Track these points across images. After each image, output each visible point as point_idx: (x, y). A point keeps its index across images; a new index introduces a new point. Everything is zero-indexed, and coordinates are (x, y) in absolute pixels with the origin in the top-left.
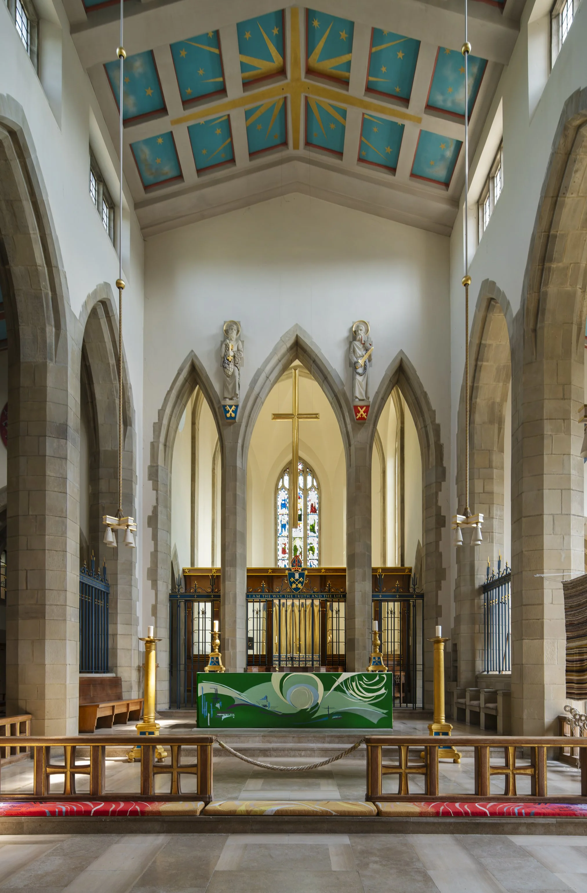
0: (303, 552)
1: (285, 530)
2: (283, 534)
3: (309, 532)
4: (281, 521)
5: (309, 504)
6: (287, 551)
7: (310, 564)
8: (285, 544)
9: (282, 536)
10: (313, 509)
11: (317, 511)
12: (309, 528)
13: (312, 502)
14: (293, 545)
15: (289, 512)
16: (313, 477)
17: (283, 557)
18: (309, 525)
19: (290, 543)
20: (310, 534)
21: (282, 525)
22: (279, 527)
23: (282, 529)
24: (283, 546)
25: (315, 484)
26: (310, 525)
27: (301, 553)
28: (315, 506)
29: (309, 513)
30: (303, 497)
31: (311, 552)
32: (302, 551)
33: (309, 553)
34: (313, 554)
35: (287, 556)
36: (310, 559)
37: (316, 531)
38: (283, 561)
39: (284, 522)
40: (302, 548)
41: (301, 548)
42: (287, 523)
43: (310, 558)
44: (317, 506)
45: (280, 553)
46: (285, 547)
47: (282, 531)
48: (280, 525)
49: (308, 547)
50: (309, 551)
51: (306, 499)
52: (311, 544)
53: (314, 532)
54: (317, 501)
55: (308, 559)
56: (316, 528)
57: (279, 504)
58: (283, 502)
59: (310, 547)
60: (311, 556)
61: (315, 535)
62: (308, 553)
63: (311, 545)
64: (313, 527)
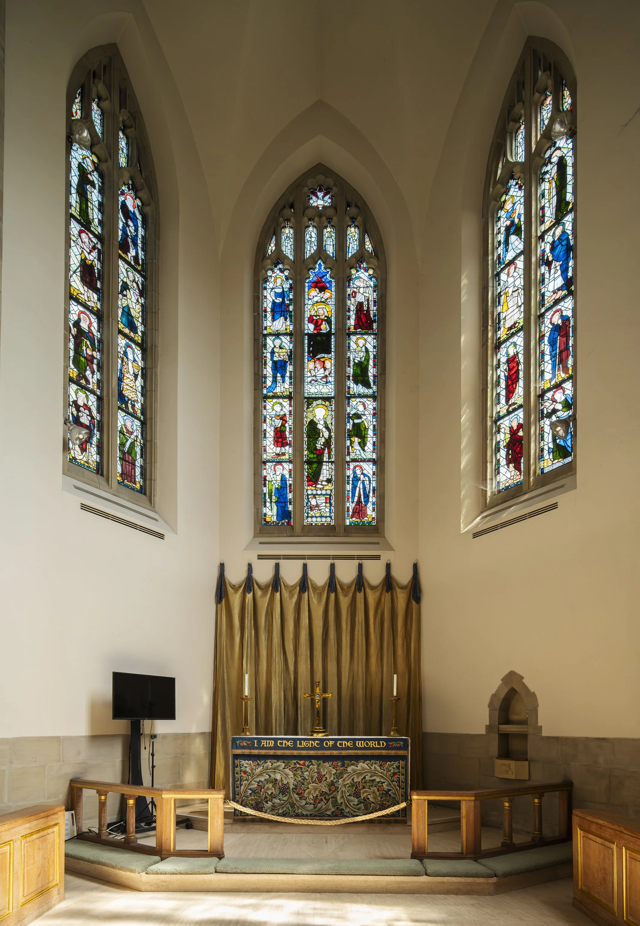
0: (333, 440)
1: (283, 377)
2: (278, 390)
3: (351, 384)
4: (273, 353)
5: (352, 304)
6: (289, 436)
7: (354, 473)
8: (283, 418)
9: (275, 397)
10: (364, 320)
11: (375, 326)
12: (350, 371)
13: (360, 298)
14: (306, 421)
15: (295, 327)
16: (364, 231)
17: (278, 455)
18: (352, 364)
19: (298, 414)
20: (357, 389)
21: (275, 363)
22: (268, 371)
23: (275, 377)
24: (278, 423)
25: (369, 246)
26: (355, 364)
27: (327, 443)
28: (368, 310)
29: (352, 329)
30: (333, 284)
31: (356, 440)
32: (330, 437)
33: (352, 443)
34: (363, 445)
35: (288, 450)
36: (354, 460)
37: (371, 379)
38: (279, 467)
39: (281, 355)
40: (333, 428)
41: (327, 428)
42: (290, 357)
43: (352, 456)
44: (373, 309)
45: (269, 442)
46: (283, 425)
47: (275, 381)
48: (270, 364)
49: (349, 426)
50: (350, 436)
51: (345, 291)
52: (358, 416)
53: (367, 385)
54: (372, 296)
55: (348, 459)
56: (372, 371)
57: (268, 305)
58: (279, 300)
59: (354, 425)
60: (356, 451)
61: (370, 392)
62: (348, 443)
63: (356, 421)
64: (362, 367)
